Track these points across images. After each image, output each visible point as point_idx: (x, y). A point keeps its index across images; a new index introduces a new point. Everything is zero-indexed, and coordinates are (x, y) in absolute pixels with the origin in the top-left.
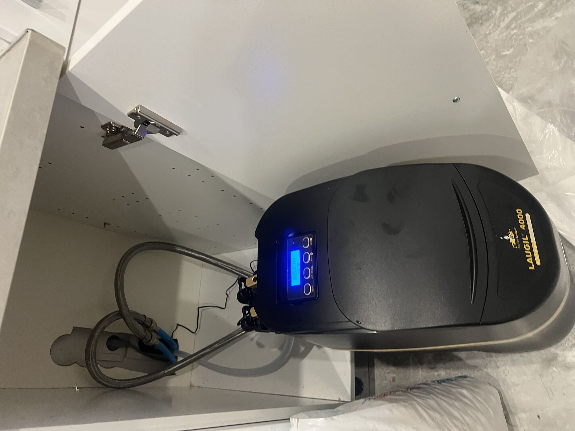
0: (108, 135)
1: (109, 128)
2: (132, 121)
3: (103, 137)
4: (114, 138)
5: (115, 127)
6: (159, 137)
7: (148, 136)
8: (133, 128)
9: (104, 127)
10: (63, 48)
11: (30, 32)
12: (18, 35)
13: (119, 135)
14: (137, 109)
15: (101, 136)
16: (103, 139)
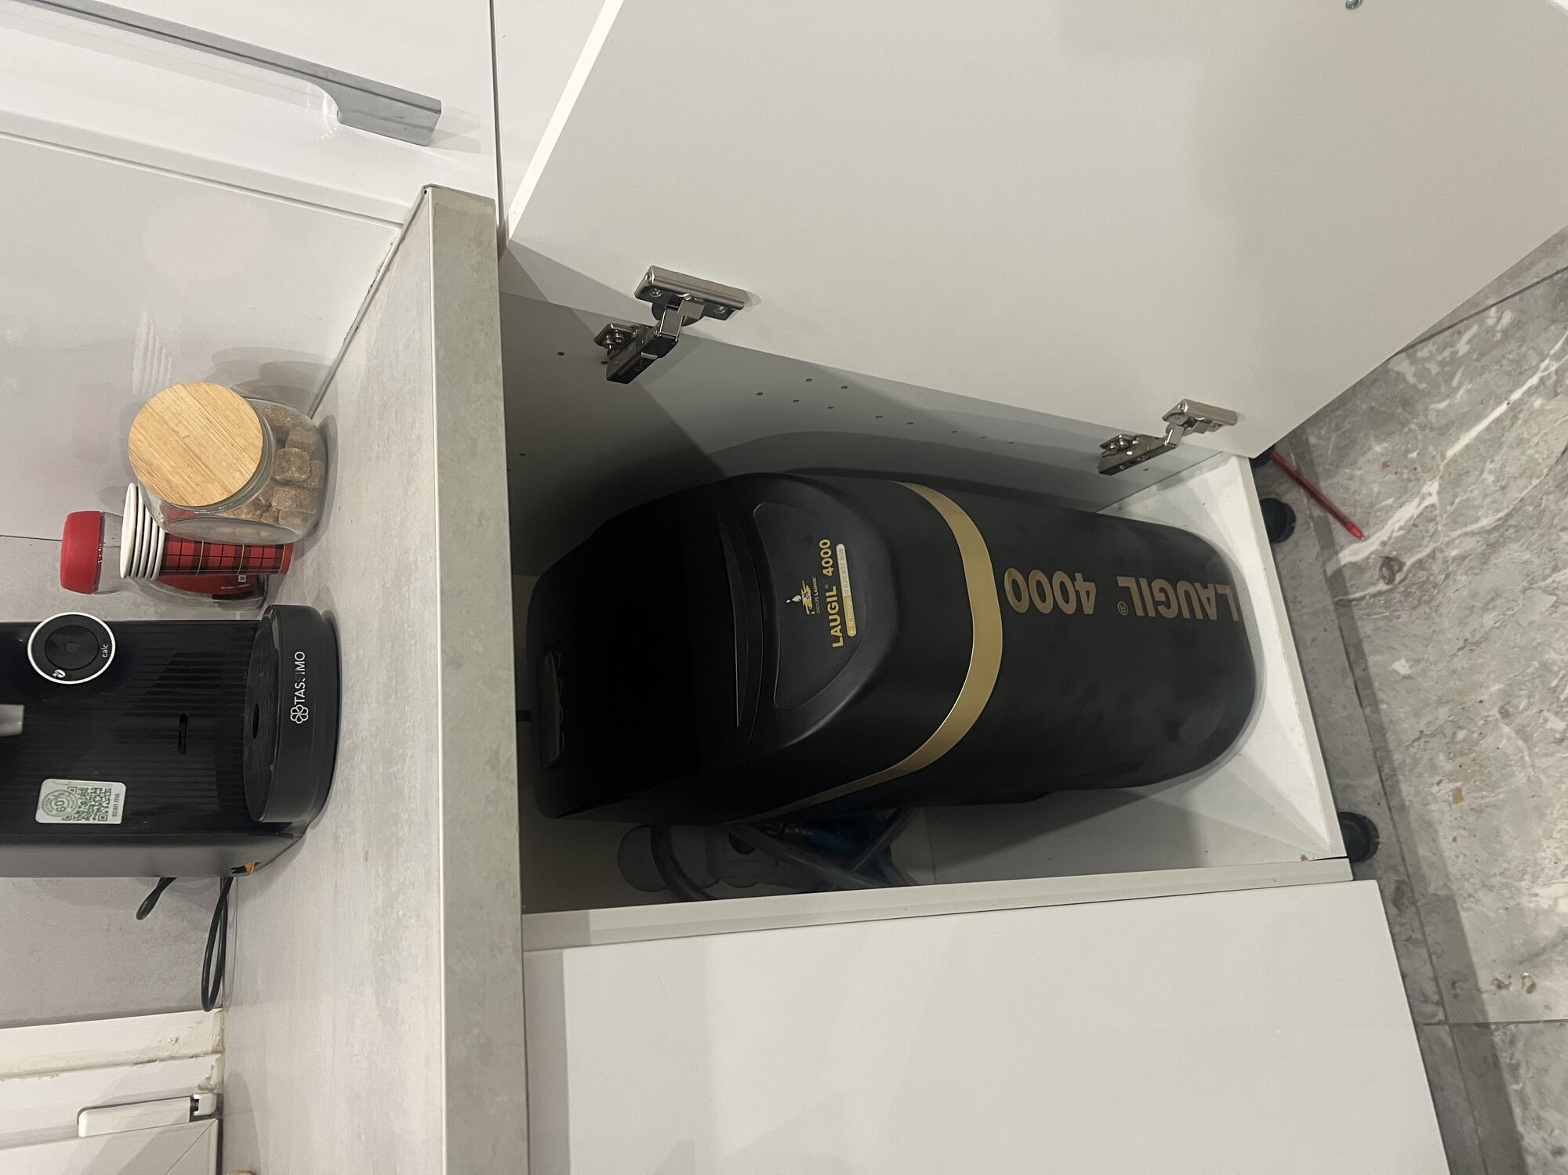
0: (612, 354)
1: (611, 339)
2: (647, 307)
3: (604, 363)
4: (624, 358)
5: (620, 332)
6: (707, 327)
7: (688, 330)
8: (653, 322)
9: (600, 341)
10: (488, 201)
11: (429, 190)
12: (411, 204)
13: (632, 348)
14: (649, 277)
15: (600, 362)
16: (605, 366)
